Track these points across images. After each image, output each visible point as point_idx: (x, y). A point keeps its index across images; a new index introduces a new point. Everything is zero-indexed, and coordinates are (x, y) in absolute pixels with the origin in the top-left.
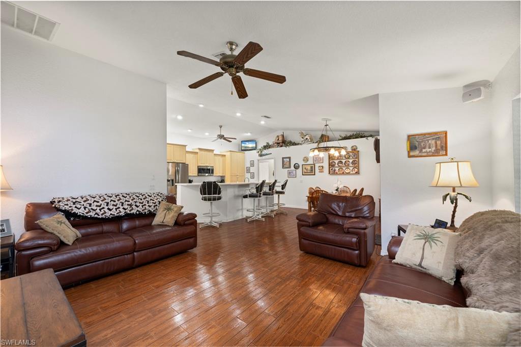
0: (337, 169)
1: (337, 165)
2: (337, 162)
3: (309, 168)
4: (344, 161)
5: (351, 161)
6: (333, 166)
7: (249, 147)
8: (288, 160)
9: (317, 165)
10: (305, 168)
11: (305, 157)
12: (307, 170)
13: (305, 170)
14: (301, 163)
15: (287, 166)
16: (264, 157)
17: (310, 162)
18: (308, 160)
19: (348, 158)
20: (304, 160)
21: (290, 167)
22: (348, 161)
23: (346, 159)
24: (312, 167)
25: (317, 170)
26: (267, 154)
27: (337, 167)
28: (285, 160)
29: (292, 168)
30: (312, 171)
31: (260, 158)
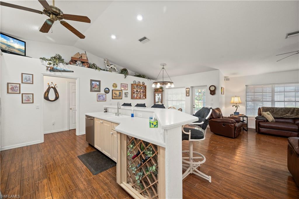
0: (135, 95)
1: (135, 93)
2: (135, 90)
3: (118, 93)
4: (139, 90)
5: (142, 91)
6: (134, 93)
7: (14, 48)
8: (98, 83)
9: (124, 92)
10: (115, 93)
11: (114, 84)
12: (116, 95)
13: (115, 95)
14: (111, 88)
15: (96, 90)
16: (58, 74)
17: (119, 88)
18: (116, 87)
19: (141, 89)
20: (113, 86)
21: (99, 91)
22: (141, 91)
23: (140, 89)
24: (120, 93)
25: (124, 95)
26: (64, 71)
27: (135, 94)
28: (93, 82)
29: (102, 92)
30: (120, 95)
31: (49, 72)
